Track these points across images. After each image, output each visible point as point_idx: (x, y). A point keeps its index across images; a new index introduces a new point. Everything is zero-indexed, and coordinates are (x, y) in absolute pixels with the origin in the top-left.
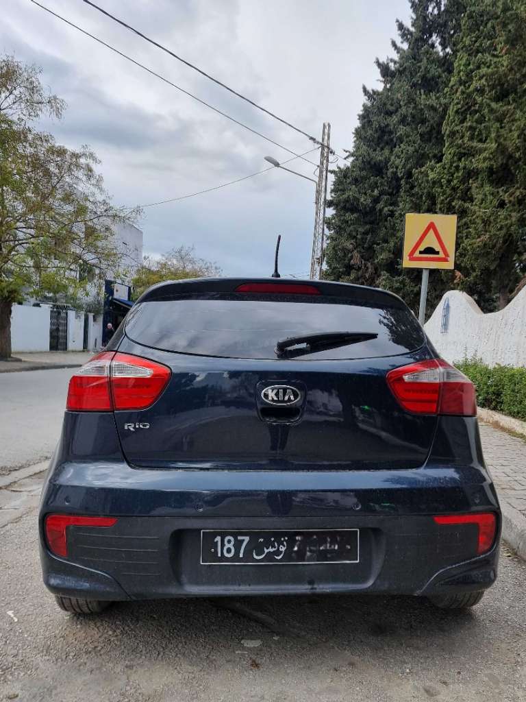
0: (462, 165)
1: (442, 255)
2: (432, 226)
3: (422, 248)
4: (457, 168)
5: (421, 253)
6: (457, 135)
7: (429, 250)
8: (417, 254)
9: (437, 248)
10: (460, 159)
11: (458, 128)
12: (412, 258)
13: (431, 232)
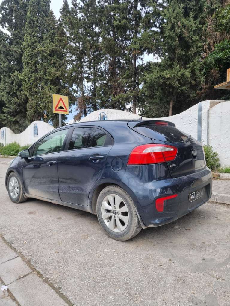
0: (33, 75)
1: (65, 109)
2: (61, 99)
3: (59, 106)
4: (31, 76)
5: (59, 108)
6: (30, 64)
7: (61, 108)
8: (57, 109)
9: (64, 107)
10: (32, 73)
11: (30, 61)
12: (56, 110)
13: (61, 101)
